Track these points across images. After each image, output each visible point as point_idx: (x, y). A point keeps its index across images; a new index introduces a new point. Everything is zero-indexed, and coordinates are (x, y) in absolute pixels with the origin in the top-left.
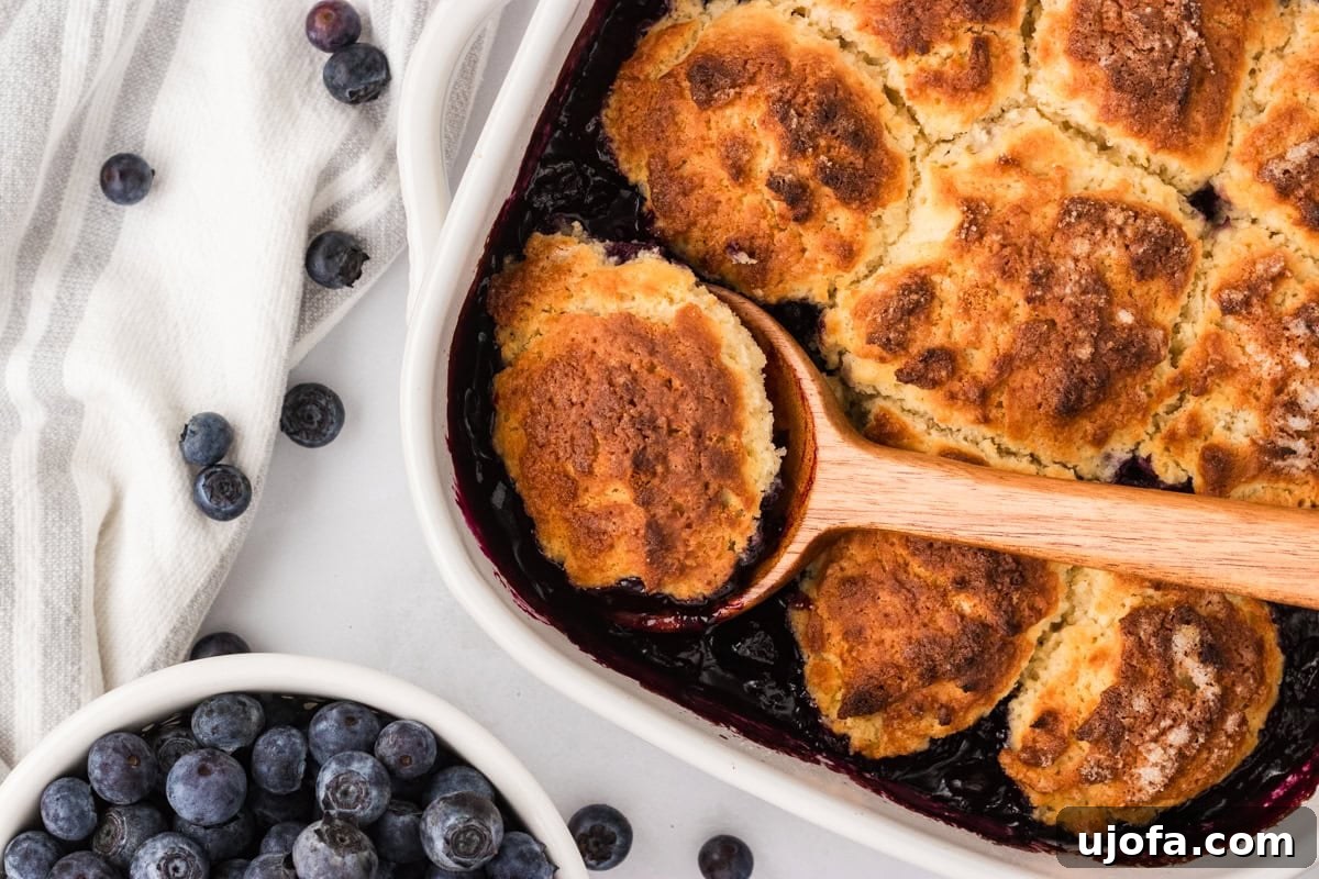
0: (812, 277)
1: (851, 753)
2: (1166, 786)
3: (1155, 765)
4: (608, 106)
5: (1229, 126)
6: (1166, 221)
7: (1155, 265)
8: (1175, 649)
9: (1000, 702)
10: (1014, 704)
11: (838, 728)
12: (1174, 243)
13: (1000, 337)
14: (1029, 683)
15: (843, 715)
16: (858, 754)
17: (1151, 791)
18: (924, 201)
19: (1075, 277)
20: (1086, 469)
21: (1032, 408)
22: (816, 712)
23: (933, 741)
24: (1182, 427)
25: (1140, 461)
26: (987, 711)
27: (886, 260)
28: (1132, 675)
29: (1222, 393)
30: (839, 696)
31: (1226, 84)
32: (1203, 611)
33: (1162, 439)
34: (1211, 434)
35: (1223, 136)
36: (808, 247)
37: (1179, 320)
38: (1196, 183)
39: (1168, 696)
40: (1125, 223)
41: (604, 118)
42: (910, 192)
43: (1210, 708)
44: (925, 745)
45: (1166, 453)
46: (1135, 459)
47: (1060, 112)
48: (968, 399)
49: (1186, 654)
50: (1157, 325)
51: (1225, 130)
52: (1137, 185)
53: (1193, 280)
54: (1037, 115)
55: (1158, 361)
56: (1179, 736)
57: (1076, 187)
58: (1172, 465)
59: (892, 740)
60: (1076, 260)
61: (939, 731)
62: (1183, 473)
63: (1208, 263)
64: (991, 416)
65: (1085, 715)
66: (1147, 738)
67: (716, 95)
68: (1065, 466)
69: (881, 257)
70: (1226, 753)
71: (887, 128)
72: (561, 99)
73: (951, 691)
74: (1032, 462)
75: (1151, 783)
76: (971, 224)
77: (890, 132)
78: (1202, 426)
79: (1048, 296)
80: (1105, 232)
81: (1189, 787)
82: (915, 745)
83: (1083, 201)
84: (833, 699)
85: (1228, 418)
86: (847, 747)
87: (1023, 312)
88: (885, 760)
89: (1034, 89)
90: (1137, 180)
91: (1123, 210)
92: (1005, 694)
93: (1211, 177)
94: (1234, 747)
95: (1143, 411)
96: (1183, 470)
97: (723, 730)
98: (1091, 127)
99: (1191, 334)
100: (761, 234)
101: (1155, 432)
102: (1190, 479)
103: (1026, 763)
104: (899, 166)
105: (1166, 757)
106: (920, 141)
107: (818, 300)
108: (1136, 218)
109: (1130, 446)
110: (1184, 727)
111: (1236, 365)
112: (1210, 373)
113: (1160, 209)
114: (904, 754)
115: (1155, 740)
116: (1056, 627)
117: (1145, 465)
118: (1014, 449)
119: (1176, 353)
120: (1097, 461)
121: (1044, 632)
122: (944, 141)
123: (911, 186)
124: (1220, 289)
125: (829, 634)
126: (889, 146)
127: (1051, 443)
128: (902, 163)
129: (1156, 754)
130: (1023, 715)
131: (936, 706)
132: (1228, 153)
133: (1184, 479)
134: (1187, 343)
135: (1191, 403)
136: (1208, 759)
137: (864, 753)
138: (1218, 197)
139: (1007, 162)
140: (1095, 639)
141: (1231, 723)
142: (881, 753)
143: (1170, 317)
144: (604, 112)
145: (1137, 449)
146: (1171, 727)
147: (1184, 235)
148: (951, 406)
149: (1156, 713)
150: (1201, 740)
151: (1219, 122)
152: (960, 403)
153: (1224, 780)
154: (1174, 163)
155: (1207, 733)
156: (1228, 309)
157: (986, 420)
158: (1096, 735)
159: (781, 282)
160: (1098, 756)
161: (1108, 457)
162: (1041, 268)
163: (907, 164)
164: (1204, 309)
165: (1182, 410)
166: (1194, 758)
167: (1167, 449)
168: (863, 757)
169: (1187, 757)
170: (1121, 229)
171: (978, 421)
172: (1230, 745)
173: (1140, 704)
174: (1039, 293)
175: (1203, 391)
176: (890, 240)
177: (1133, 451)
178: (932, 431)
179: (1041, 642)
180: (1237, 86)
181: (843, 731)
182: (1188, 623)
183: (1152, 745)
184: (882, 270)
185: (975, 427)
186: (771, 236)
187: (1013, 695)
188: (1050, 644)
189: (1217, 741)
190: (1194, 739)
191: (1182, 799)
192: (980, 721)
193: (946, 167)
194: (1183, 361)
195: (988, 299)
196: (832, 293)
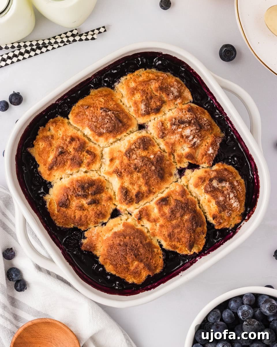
0: (110, 207)
1: (198, 253)
2: (239, 203)
3: (234, 203)
4: (56, 223)
5: (130, 115)
6: (140, 138)
7: (146, 145)
8: (216, 186)
9: (206, 221)
10: (208, 220)
11: (192, 253)
12: (144, 139)
13: (141, 181)
14: (206, 215)
15: (191, 251)
16: (199, 253)
17: (238, 206)
18: (108, 178)
19: (139, 161)
20: (175, 180)
21: (158, 183)
22: (187, 255)
23: (205, 238)
24: (178, 159)
25: (180, 169)
26: (206, 225)
27: (115, 191)
28: (215, 197)
29: (177, 147)
30: (187, 249)
31: (123, 111)
32: (212, 176)
33: (178, 163)
34: (183, 154)
35: (131, 118)
36: (104, 204)
37: (159, 147)
38: (137, 127)
39: (223, 192)
40: (135, 146)
41: (58, 225)
42: (106, 180)
43: (230, 186)
44: (205, 240)
45: (181, 164)
46: (178, 170)
47: (108, 144)
48: (148, 194)
49: (218, 185)
50: (157, 152)
51: (131, 116)
52: (130, 139)
53: (153, 140)
54: (106, 148)
55: (164, 156)
56: (232, 195)
57: (124, 150)
58: (184, 164)
59: (200, 245)
60: (136, 159)
61: (204, 236)
62: (187, 163)
63: (152, 135)
64: (154, 192)
65: (217, 209)
66: (228, 201)
67: (66, 204)
68: (172, 183)
69: (114, 192)
70: (241, 188)
71: (91, 177)
72: (50, 230)
73: (199, 229)
74: (167, 189)
75: (237, 205)
76: (118, 174)
77: (93, 177)
78: (180, 155)
79: (140, 168)
80: (134, 151)
81: (243, 199)
82: (204, 242)
83: (126, 151)
84: (186, 251)
85: (182, 149)
86: (196, 254)
87: (140, 175)
88: (203, 248)
89: (101, 146)
90: (129, 138)
91: (133, 145)
92: (205, 219)
93: (137, 124)
94: (241, 186)
95: (171, 164)
96: (186, 162)
97: (180, 274)
98: (115, 140)
99: (163, 146)
100: (96, 211)
101: (176, 163)
102: (189, 162)
103: (219, 225)
104: (100, 179)
105: (234, 200)
106: (98, 172)
107: (115, 208)
108: (136, 143)
109: (176, 169)
110: (231, 193)
111: (173, 142)
112: (172, 148)
113: (137, 137)
114: (204, 244)
115: (230, 200)
116: (199, 203)
117: (181, 169)
118: (163, 191)
119: (164, 151)
120: (175, 177)
121: (199, 206)
122: (100, 167)
123: (105, 179)
124: (158, 136)
125: (175, 244)
126: (95, 179)
127: (166, 184)
128: (99, 178)
129: (232, 201)
130: (210, 219)
131: (200, 233)
132: (135, 118)
133: (188, 163)
134: (164, 148)
135: (175, 154)
136: (240, 192)
137: (199, 251)
138: (142, 125)
139: (111, 160)
140: (205, 198)
141: (236, 184)
142: (201, 249)
143: (157, 148)
144: (57, 225)
145: (177, 168)
146: (229, 196)
147: (144, 137)
148: (148, 197)
149: (225, 197)
150: (235, 192)
151: (128, 117)
152: (148, 195)
153: (246, 190)
154: (131, 129)
155: (234, 190)
156: (162, 137)
157: (154, 193)
158: (222, 210)
159: (107, 212)
160: (226, 212)
161: (175, 174)
162: (133, 166)
163: (100, 177)
164: (160, 141)
165: (175, 156)
166: (237, 195)
167: (181, 163)
168: (200, 252)
169: (237, 196)
170: (136, 147)
171: (154, 194)
172: (240, 186)
173: (221, 198)
174: (138, 169)
175: (174, 151)
176: (112, 188)
177: (177, 169)
178: (150, 203)
179: (200, 207)
180: (124, 109)
181: (193, 252)
182: (212, 181)
183: (230, 201)
184: (116, 193)
185: (154, 195)
186: (98, 209)
187: (206, 218)
188: (201, 207)
189: (237, 188)
190: (234, 193)
191: (244, 201)
192: (207, 227)
193: (105, 170)
194: (166, 151)
195: (133, 179)
196: (115, 205)
